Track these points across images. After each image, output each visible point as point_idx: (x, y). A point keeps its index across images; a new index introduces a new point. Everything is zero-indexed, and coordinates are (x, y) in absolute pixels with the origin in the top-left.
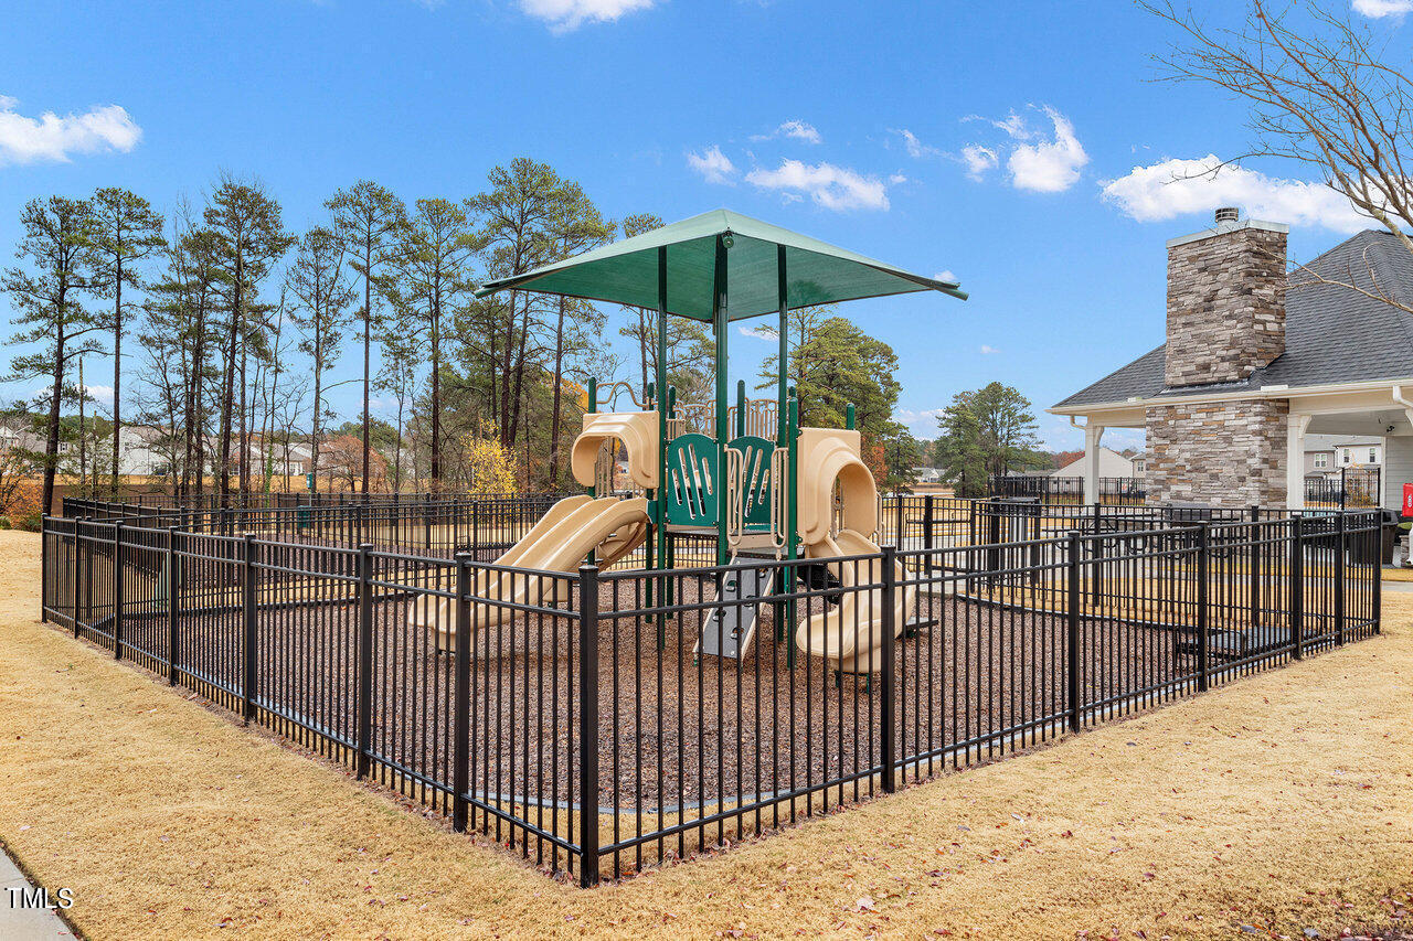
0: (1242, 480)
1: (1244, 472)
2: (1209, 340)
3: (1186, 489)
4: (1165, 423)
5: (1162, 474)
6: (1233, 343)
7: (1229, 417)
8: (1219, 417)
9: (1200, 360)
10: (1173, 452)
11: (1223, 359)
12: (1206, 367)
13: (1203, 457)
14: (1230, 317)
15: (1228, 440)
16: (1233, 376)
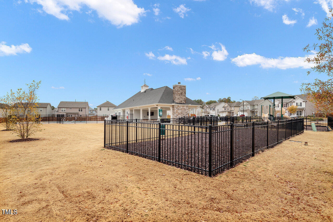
0: (187, 115)
1: (187, 114)
2: (182, 98)
3: (180, 116)
4: (177, 107)
5: (177, 114)
6: (184, 99)
7: (185, 108)
8: (184, 107)
9: (181, 100)
10: (179, 111)
11: (183, 101)
12: (181, 101)
13: (182, 112)
14: (184, 96)
15: (185, 110)
16: (184, 103)
